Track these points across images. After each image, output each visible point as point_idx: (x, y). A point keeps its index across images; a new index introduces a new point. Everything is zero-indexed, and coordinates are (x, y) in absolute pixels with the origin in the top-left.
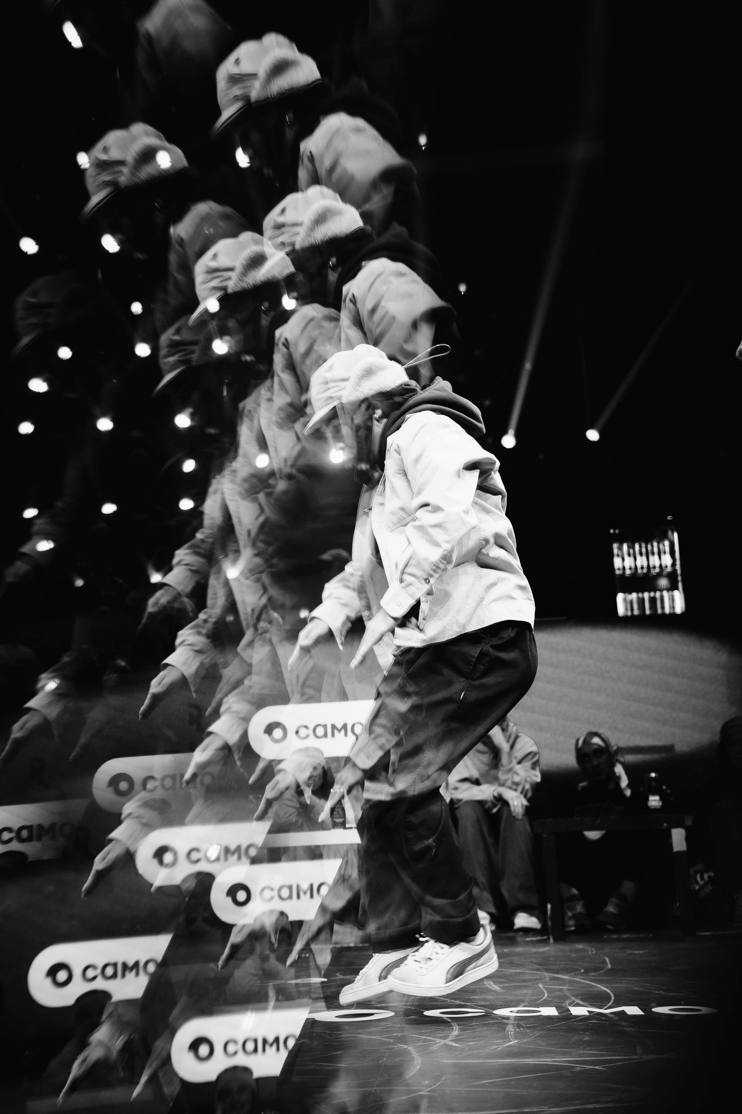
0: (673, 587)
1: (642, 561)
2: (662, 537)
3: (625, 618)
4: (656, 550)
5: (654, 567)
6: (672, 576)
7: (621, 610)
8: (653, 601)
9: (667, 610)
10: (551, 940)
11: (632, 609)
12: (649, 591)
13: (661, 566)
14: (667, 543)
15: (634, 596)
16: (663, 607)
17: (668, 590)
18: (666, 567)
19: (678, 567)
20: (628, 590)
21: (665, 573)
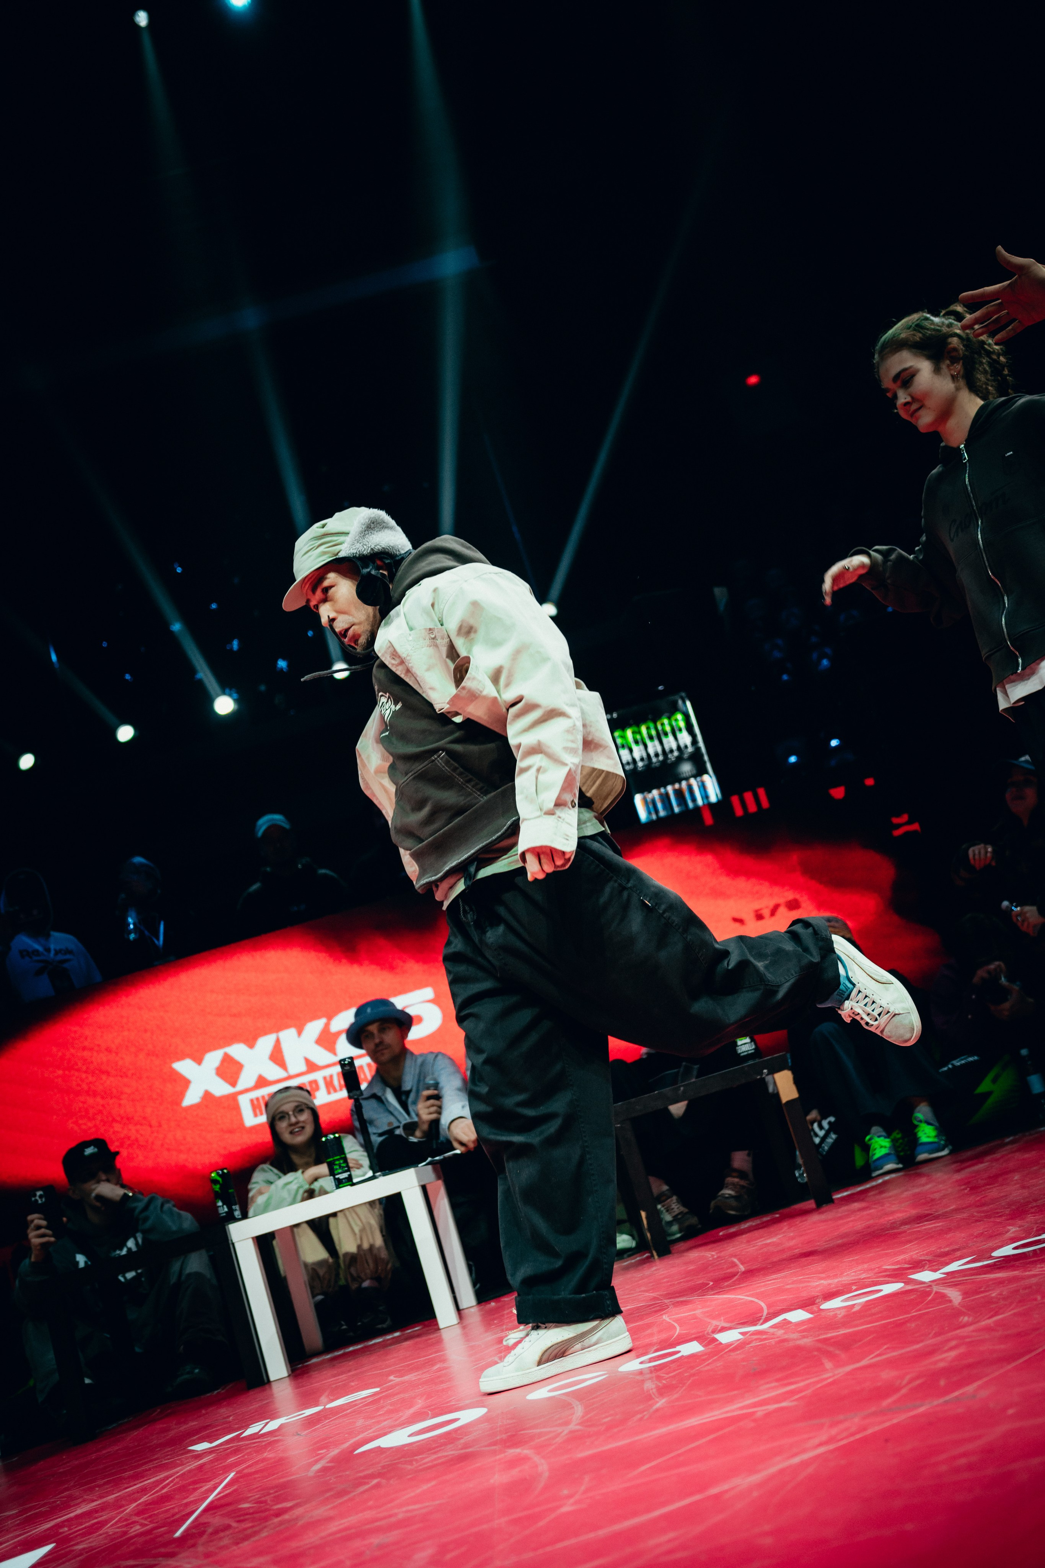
0: (700, 771)
1: (655, 746)
2: (673, 709)
3: (650, 824)
4: (668, 729)
5: (672, 751)
6: (696, 758)
7: (643, 815)
8: (679, 794)
9: (700, 802)
10: (656, 1257)
11: (657, 811)
12: (673, 783)
13: (679, 748)
14: (679, 716)
15: (655, 792)
16: (694, 800)
17: (695, 776)
18: (686, 747)
19: (701, 744)
20: (645, 788)
21: (686, 756)
